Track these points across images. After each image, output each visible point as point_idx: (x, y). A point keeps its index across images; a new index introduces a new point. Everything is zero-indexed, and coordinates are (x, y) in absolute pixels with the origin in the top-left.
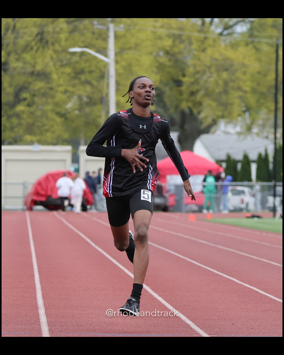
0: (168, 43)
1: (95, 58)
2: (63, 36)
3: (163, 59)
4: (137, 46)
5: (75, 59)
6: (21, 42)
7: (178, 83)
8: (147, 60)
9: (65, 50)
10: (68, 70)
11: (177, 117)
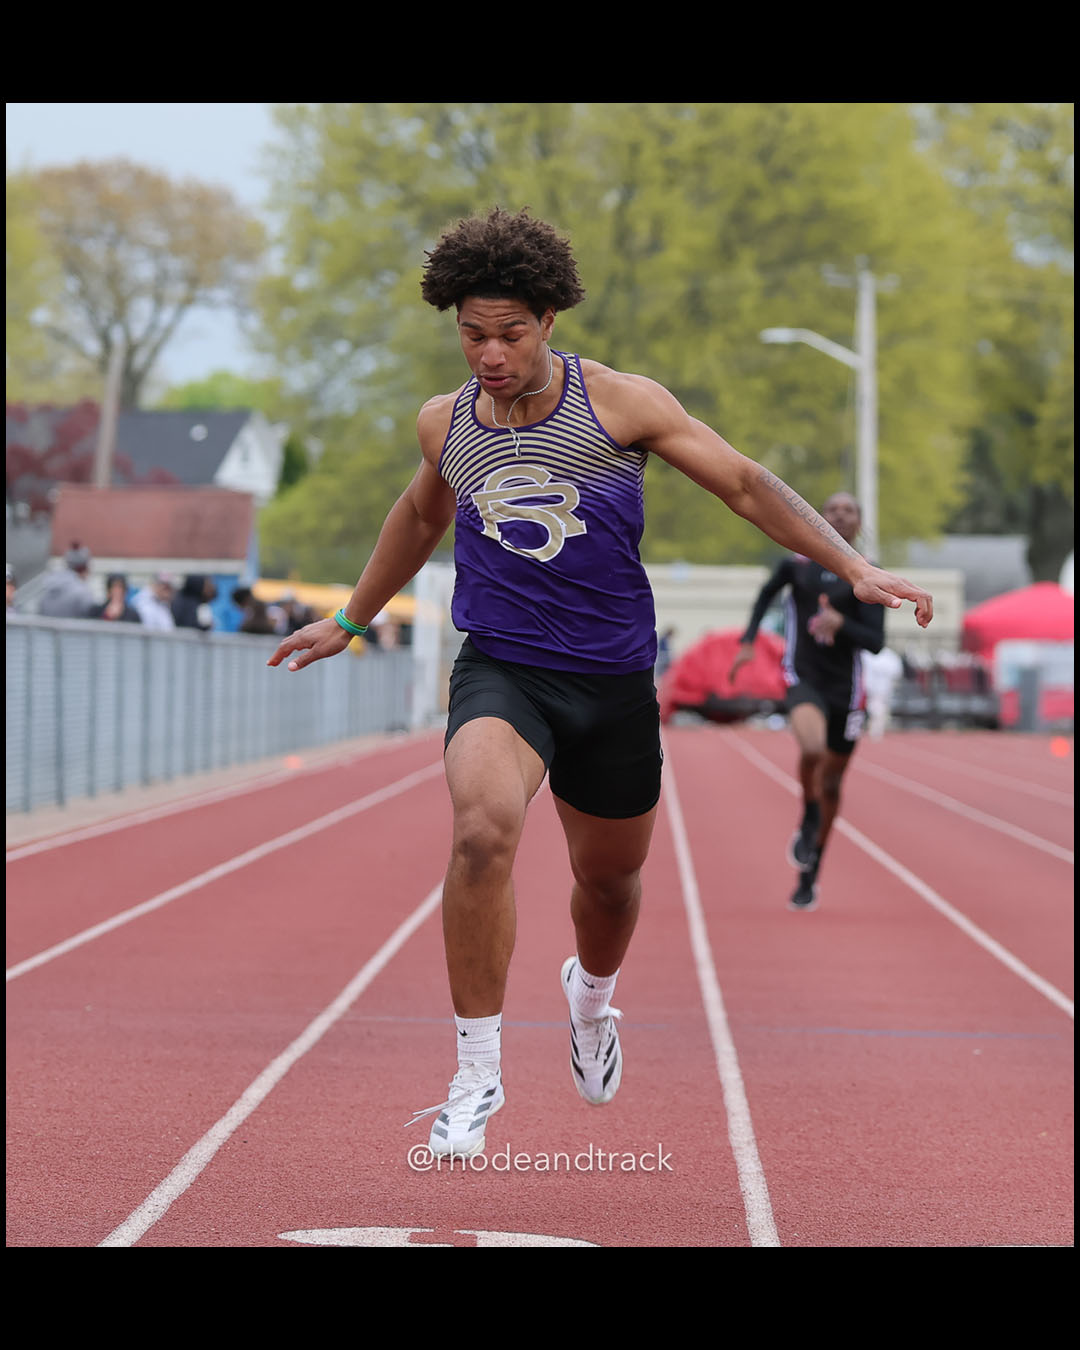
0: (1003, 321)
1: (824, 357)
2: (748, 303)
3: (993, 360)
4: (927, 329)
5: (778, 357)
6: (647, 315)
7: (1027, 419)
8: (951, 363)
9: (752, 337)
10: (760, 385)
11: (1023, 502)
